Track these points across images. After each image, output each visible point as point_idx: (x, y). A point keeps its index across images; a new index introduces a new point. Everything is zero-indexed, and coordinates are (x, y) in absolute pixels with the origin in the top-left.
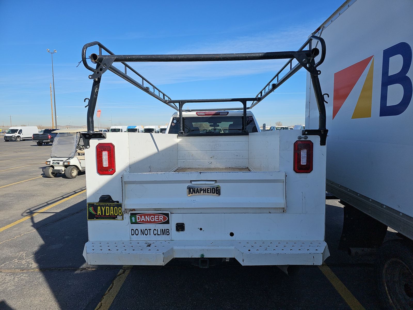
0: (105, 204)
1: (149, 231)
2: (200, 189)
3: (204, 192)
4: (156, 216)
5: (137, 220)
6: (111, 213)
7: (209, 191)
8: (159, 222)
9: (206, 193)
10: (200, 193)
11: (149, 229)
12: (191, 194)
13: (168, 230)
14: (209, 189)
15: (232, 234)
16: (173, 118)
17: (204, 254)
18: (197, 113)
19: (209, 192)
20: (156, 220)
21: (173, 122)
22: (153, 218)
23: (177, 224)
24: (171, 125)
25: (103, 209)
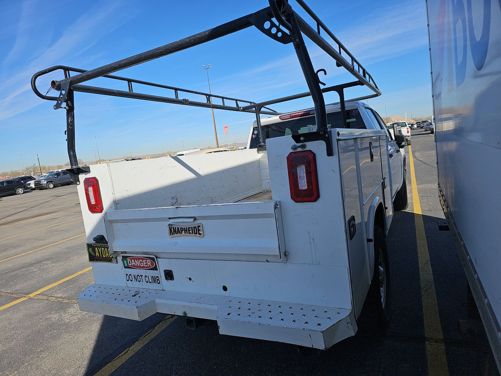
0: (100, 245)
1: (141, 277)
2: (181, 228)
3: (185, 233)
4: (144, 261)
5: (129, 265)
6: (107, 255)
7: (190, 230)
8: (148, 267)
9: (187, 233)
10: (182, 233)
11: (141, 276)
12: (173, 234)
13: (158, 277)
14: (190, 228)
15: (225, 288)
16: (254, 128)
17: (187, 312)
18: (280, 117)
19: (191, 232)
20: (145, 266)
21: (253, 134)
22: (142, 262)
23: (165, 271)
24: (252, 137)
25: (100, 251)
